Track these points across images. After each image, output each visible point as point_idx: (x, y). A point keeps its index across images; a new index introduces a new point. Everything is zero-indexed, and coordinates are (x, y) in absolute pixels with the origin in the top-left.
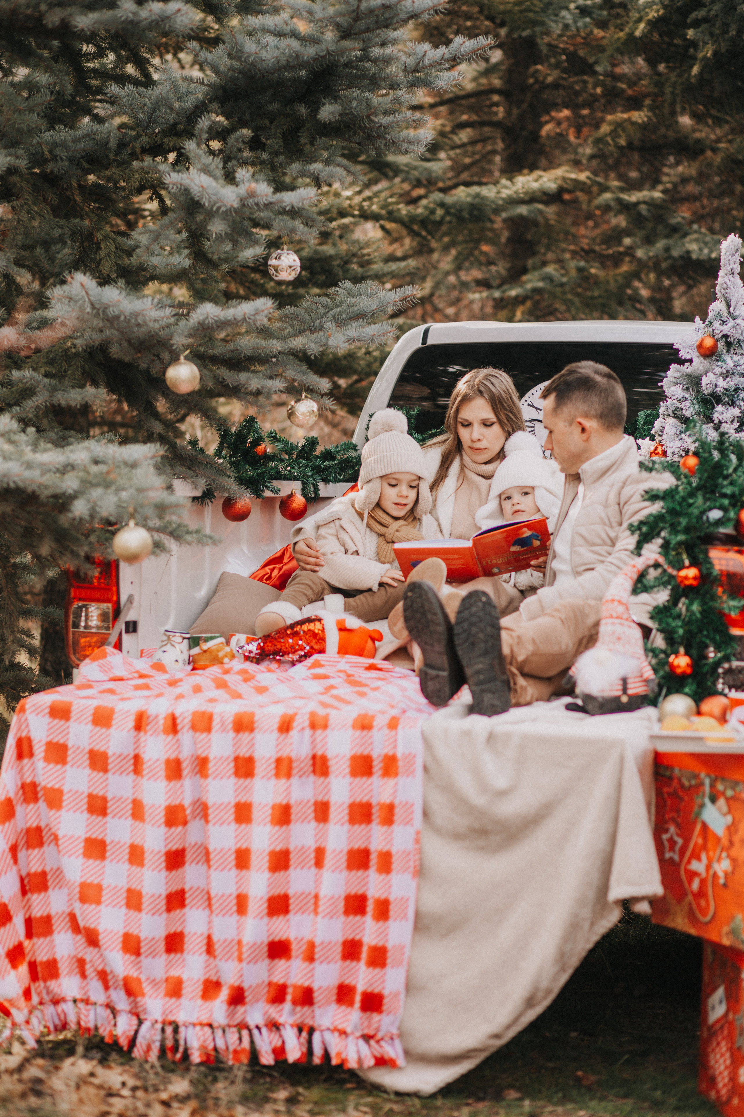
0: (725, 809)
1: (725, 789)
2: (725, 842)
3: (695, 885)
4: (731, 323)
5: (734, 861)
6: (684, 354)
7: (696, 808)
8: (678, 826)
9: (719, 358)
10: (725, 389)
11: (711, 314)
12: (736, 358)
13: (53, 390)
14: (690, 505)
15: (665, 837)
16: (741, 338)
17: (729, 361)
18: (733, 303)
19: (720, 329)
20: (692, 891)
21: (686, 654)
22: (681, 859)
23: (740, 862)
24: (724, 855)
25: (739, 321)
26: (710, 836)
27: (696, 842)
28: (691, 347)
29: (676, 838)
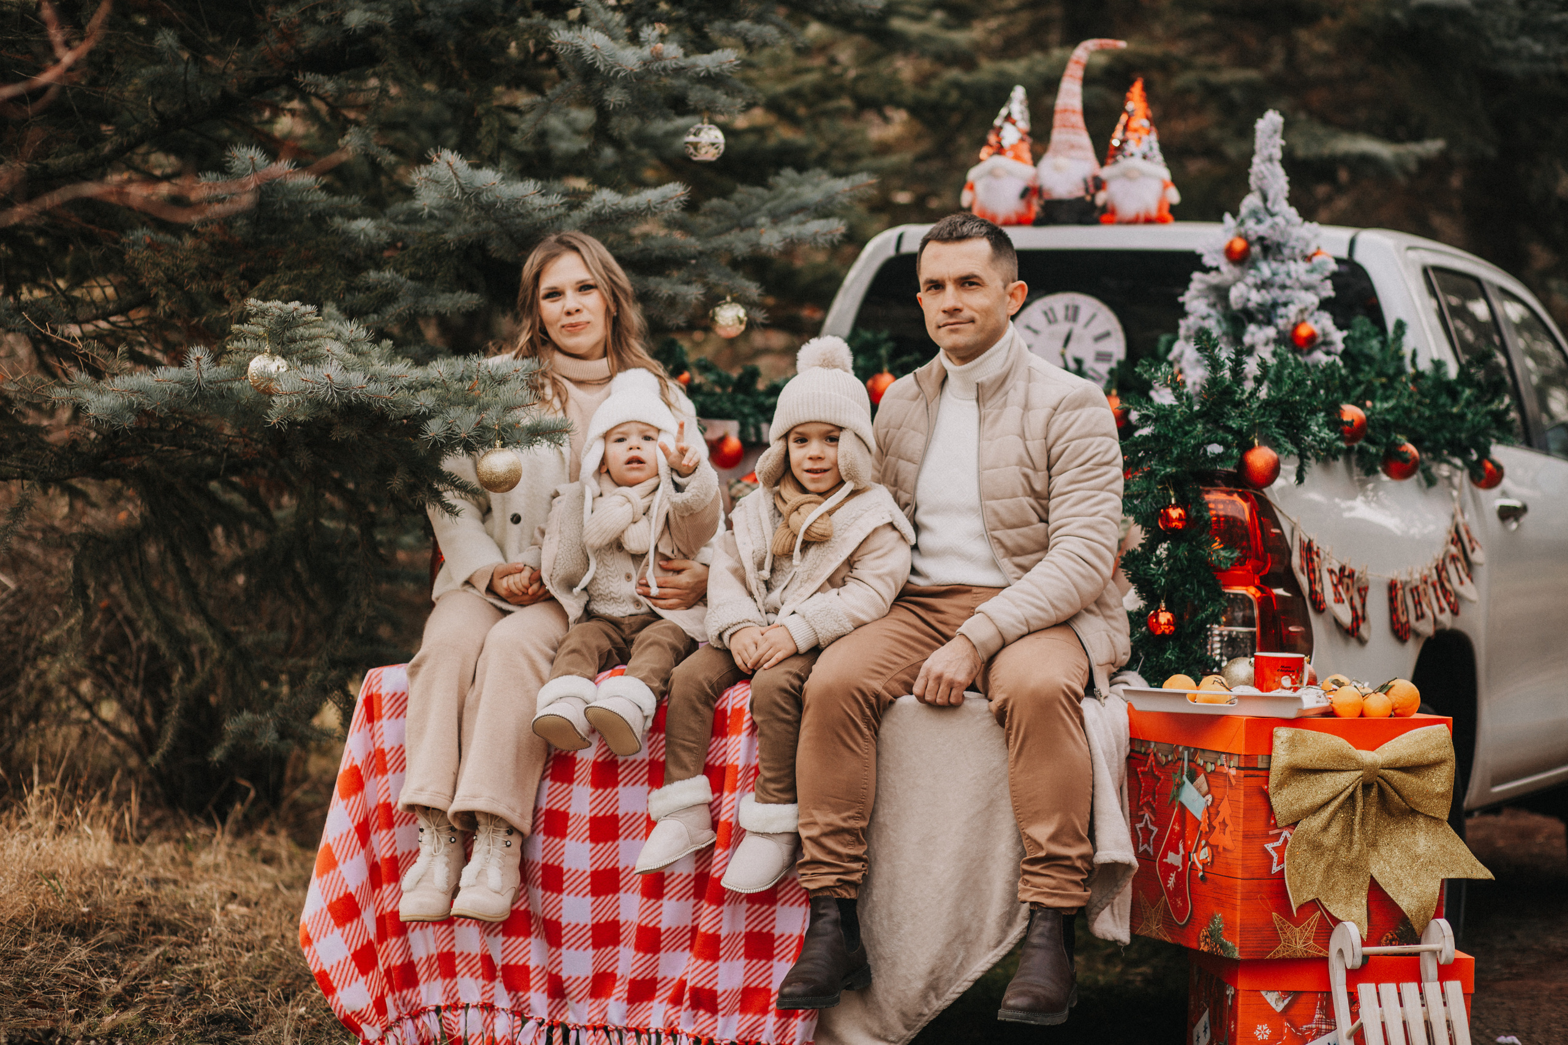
0: (1205, 788)
1: (1205, 763)
2: (1204, 827)
3: (1171, 882)
4: (1269, 221)
5: (1214, 848)
6: (1208, 261)
7: (1174, 788)
8: (1153, 811)
10: (1259, 304)
11: (1243, 210)
12: (1274, 265)
13: (418, 294)
14: (1186, 433)
15: (1139, 826)
16: (1281, 240)
17: (1266, 269)
18: (1271, 196)
19: (1253, 228)
20: (1168, 889)
21: (1167, 610)
22: (1156, 851)
23: (1220, 849)
24: (1203, 842)
25: (1279, 220)
26: (1189, 821)
27: (1173, 829)
28: (1217, 252)
29: (1151, 827)
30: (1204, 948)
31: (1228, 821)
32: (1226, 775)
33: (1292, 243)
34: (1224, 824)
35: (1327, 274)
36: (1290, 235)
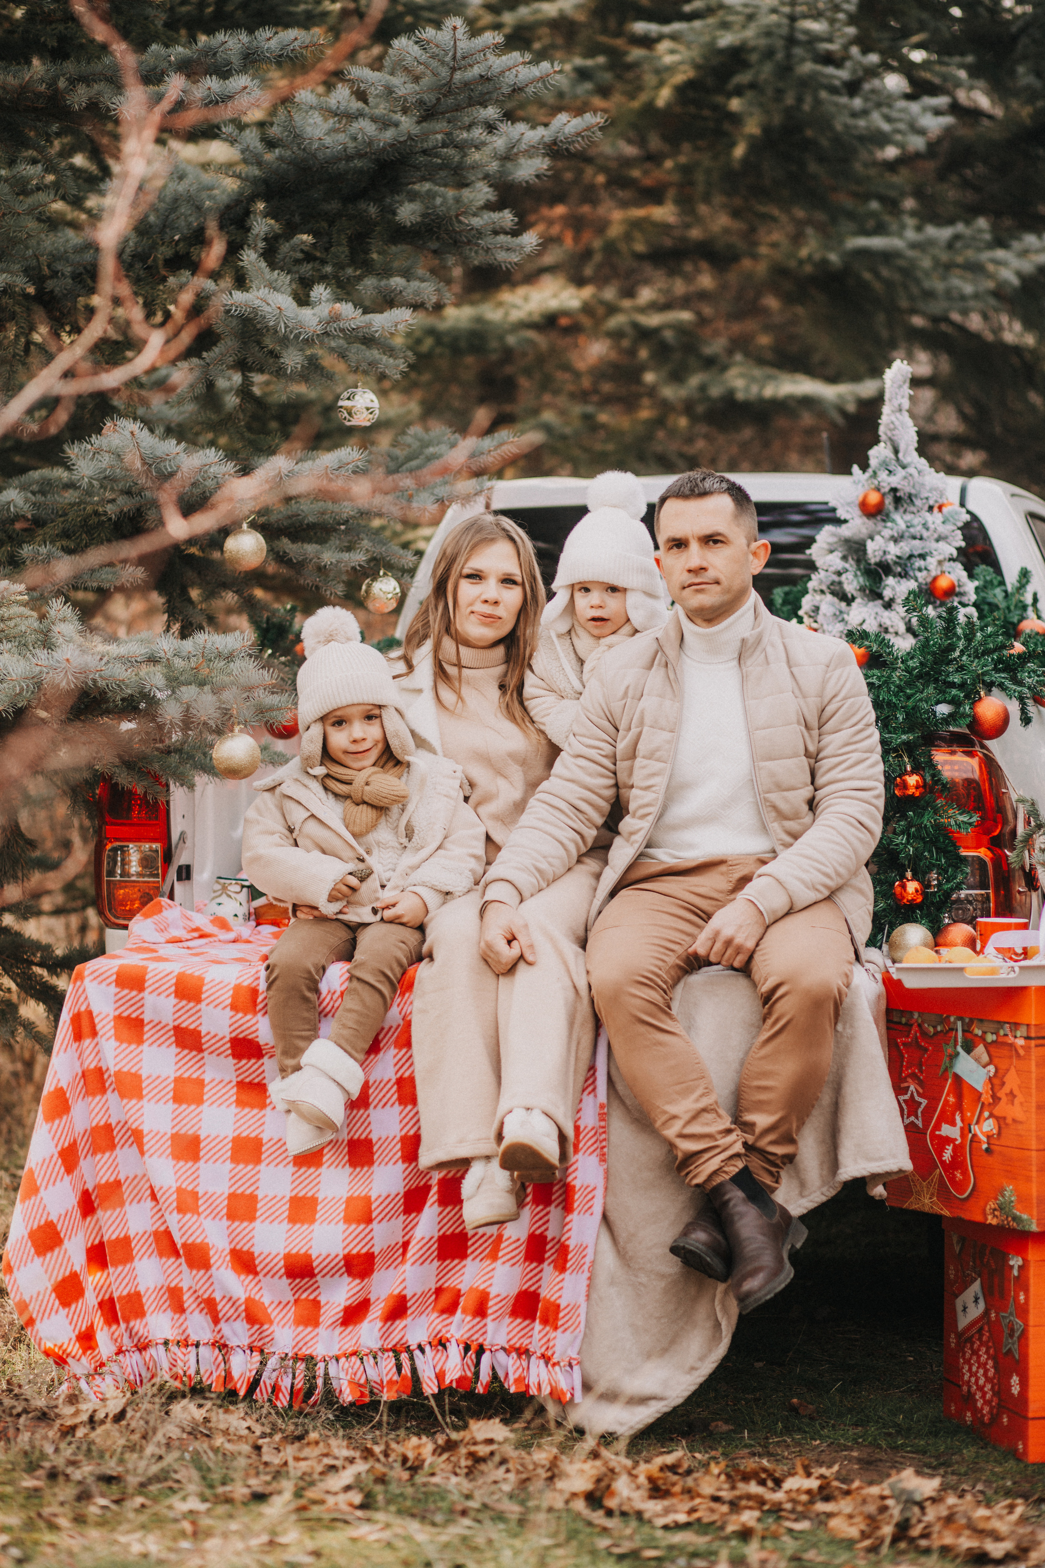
0: (985, 1058)
1: (984, 1033)
2: (986, 1098)
3: (947, 1155)
4: (901, 473)
5: (1000, 1120)
6: (841, 514)
7: (946, 1059)
8: (921, 1083)
9: (886, 518)
10: (899, 557)
11: (873, 462)
12: (908, 517)
15: (901, 1098)
16: (913, 491)
17: (900, 520)
18: (902, 447)
19: (887, 481)
20: (943, 1163)
21: (915, 878)
22: (927, 1123)
23: (1009, 1121)
24: (986, 1114)
25: (911, 470)
26: (966, 1091)
27: (946, 1101)
28: (849, 504)
29: (917, 1098)
30: (991, 1220)
31: (1016, 1092)
32: (1012, 1046)
33: (924, 494)
34: (1012, 1095)
35: (960, 524)
36: (923, 485)
